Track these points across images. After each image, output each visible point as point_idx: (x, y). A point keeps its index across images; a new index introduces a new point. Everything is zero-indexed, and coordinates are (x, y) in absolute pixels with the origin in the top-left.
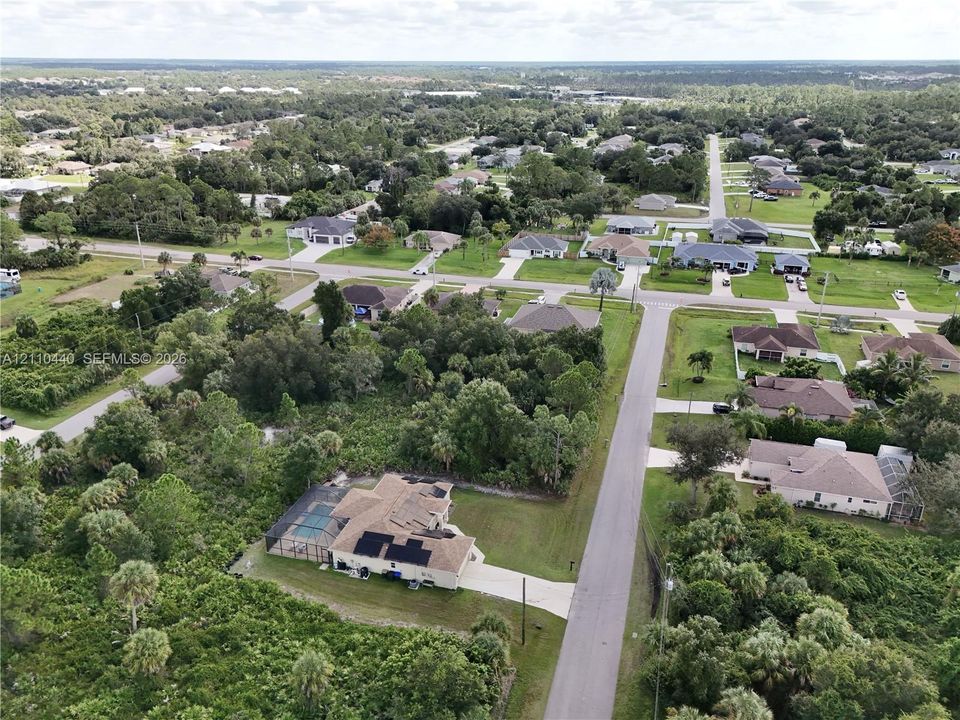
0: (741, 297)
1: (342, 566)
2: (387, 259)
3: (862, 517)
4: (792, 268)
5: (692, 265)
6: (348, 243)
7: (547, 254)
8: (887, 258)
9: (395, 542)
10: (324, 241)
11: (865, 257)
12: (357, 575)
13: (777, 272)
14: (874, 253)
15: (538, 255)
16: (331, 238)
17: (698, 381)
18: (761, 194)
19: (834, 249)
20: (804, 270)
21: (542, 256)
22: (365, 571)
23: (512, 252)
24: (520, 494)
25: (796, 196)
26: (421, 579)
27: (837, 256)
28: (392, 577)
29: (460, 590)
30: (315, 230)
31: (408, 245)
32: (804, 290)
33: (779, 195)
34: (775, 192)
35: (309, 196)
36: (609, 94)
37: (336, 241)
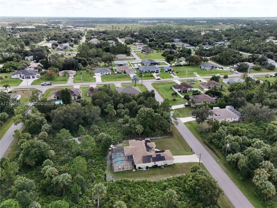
0: (163, 78)
1: (140, 168)
2: (55, 81)
3: (234, 122)
4: (169, 70)
5: (146, 72)
6: (37, 77)
7: (106, 73)
8: (185, 65)
9: (153, 157)
10: (29, 78)
11: (181, 66)
12: (146, 169)
13: (166, 71)
14: (182, 64)
15: (103, 74)
16: (31, 77)
17: (174, 100)
18: (144, 53)
19: (174, 64)
20: (172, 70)
21: (105, 74)
22: (147, 167)
23: (96, 74)
24: (163, 137)
25: (152, 53)
26: (163, 164)
27: (175, 66)
28: (155, 167)
29: (174, 164)
30: (24, 75)
31: (60, 76)
32: (175, 75)
33: (149, 52)
34: (147, 52)
35: (11, 63)
36: (77, 27)
37: (33, 77)
